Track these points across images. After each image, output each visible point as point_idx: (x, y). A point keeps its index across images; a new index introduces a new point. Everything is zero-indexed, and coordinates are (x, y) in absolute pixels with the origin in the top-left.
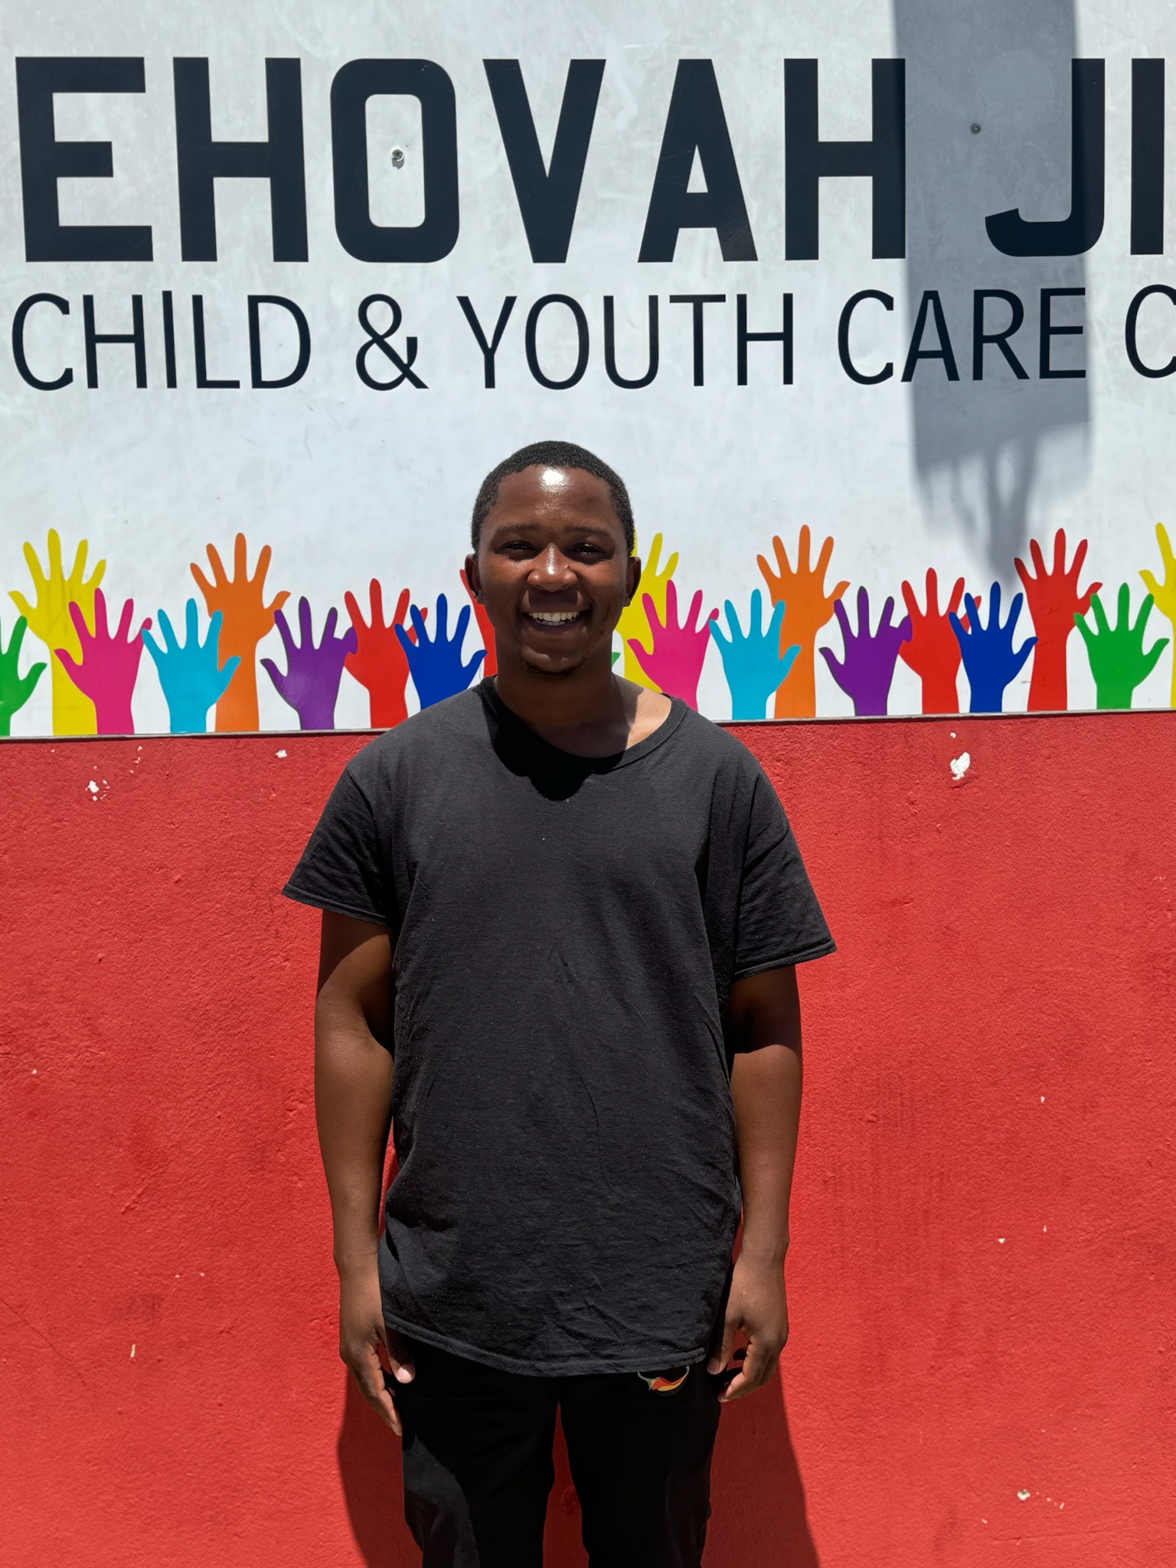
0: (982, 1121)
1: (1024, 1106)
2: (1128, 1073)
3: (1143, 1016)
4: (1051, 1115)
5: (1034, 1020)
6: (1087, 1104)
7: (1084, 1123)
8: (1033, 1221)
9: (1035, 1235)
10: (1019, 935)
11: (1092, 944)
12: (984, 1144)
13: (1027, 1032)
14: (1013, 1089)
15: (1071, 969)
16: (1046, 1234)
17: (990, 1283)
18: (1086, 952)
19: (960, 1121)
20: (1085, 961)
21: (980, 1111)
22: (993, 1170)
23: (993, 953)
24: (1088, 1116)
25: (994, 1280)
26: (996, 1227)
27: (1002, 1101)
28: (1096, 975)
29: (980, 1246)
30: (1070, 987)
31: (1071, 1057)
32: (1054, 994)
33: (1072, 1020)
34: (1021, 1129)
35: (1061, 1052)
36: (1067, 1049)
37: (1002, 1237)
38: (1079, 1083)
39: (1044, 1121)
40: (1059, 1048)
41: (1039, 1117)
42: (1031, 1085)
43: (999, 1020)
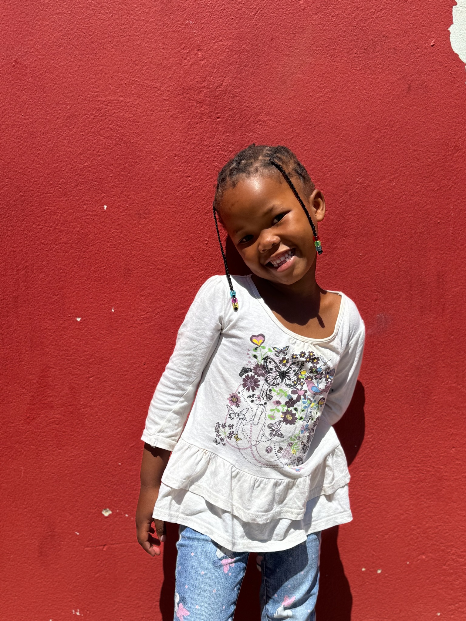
0: (57, 225)
1: (90, 213)
2: (173, 187)
3: (183, 140)
4: (113, 221)
5: (94, 141)
6: (141, 212)
7: (140, 227)
8: (103, 304)
9: (105, 315)
10: (76, 69)
11: (139, 77)
12: (60, 243)
13: (89, 152)
14: (81, 199)
15: (122, 99)
16: (114, 313)
17: (71, 353)
18: (133, 84)
19: (39, 225)
20: (133, 92)
21: (55, 217)
22: (69, 264)
23: (55, 84)
24: (143, 221)
25: (74, 350)
26: (74, 309)
27: (72, 209)
28: (142, 105)
29: (61, 324)
30: (122, 114)
31: (126, 173)
32: (110, 120)
33: (125, 142)
34: (89, 231)
35: (118, 169)
36: (122, 166)
37: (79, 317)
38: (134, 194)
39: (108, 225)
40: (116, 166)
41: (103, 222)
42: (96, 196)
43: (65, 141)
